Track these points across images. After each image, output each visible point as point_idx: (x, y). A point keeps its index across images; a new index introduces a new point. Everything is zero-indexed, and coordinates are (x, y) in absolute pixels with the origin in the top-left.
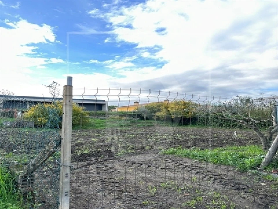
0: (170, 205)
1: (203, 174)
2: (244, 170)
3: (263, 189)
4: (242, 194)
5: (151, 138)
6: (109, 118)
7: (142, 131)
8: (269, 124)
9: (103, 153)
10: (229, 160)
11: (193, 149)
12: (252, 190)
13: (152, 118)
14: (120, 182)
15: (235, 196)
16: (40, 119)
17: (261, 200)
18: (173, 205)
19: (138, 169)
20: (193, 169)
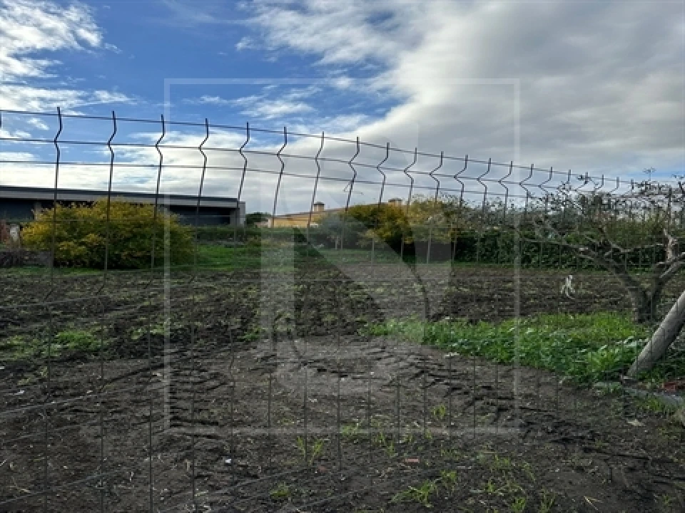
0: (355, 498)
1: (466, 393)
2: (582, 383)
3: (636, 440)
4: (576, 457)
5: (347, 292)
6: (247, 243)
7: (327, 275)
8: (647, 257)
9: (205, 334)
10: (543, 353)
11: (448, 321)
12: (606, 444)
13: (357, 244)
14: (221, 423)
15: (553, 463)
16: (64, 245)
17: (630, 475)
18: (366, 498)
19: (289, 379)
20: (439, 379)
